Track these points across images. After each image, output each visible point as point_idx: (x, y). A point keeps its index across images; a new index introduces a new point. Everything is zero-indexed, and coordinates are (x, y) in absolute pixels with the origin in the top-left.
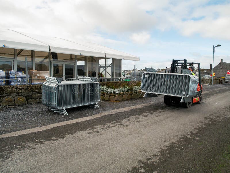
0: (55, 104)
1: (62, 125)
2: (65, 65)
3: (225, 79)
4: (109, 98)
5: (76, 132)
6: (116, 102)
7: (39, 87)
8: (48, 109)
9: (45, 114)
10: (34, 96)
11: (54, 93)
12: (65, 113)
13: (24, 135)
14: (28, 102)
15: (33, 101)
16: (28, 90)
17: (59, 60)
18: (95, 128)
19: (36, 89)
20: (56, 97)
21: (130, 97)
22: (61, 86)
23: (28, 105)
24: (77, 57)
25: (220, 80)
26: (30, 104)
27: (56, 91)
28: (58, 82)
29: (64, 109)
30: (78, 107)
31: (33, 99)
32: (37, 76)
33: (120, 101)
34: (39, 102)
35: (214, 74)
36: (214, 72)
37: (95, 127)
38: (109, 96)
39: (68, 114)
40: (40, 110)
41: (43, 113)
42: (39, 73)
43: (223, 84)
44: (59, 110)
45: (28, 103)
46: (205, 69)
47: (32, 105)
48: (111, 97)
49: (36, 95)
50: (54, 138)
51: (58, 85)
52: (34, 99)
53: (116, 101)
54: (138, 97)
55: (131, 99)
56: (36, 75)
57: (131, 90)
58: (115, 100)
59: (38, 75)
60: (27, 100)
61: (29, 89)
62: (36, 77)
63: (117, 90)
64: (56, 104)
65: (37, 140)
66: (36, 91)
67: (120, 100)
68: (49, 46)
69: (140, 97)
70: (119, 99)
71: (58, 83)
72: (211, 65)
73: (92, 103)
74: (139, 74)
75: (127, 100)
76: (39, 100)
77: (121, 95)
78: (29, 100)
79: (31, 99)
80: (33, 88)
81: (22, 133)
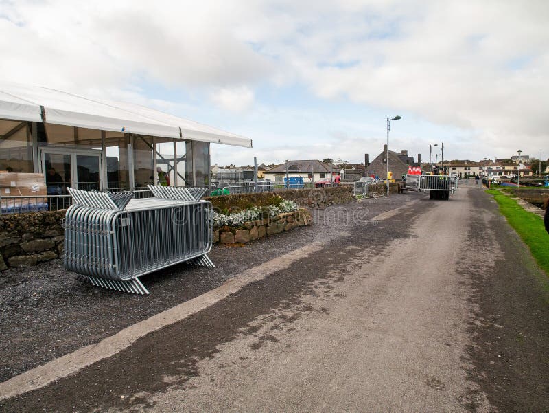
0: (111, 266)
1: (157, 328)
2: (77, 156)
3: (405, 184)
4: (220, 238)
5: (218, 347)
6: (236, 246)
7: (38, 219)
8: (78, 279)
9: (78, 296)
10: (25, 245)
11: (109, 237)
12: (140, 288)
13: (62, 380)
14: (8, 264)
15: (24, 261)
16: (9, 231)
17: (49, 143)
18: (255, 329)
19: (31, 225)
20: (115, 248)
21: (263, 233)
22: (125, 215)
23: (9, 273)
24: (107, 136)
25: (399, 185)
26: (14, 269)
27: (113, 232)
28: (116, 204)
29: (134, 280)
30: (167, 268)
31: (23, 255)
32: (10, 187)
33: (245, 243)
34: (41, 262)
35: (391, 175)
36: (389, 171)
37: (252, 324)
38: (220, 233)
39: (148, 293)
40: (56, 286)
41: (70, 295)
42: (16, 179)
43: (405, 194)
44: (124, 282)
45: (9, 266)
46: (352, 165)
47: (20, 271)
48: (224, 235)
49: (31, 242)
50: (170, 378)
51: (117, 214)
52: (25, 253)
53: (238, 243)
54: (279, 230)
55: (267, 236)
56: (8, 185)
57: (264, 215)
58: (236, 241)
59: (13, 184)
60: (6, 260)
61: (9, 227)
62: (7, 191)
63: (236, 218)
64: (114, 266)
65: (122, 394)
66: (31, 232)
67: (246, 240)
68: (42, 108)
69: (282, 230)
70: (243, 239)
71: (116, 206)
72: (367, 156)
73: (196, 255)
74: (234, 176)
75: (259, 240)
76: (39, 256)
77: (246, 228)
78: (12, 258)
79: (18, 255)
80: (23, 223)
81: (50, 374)
